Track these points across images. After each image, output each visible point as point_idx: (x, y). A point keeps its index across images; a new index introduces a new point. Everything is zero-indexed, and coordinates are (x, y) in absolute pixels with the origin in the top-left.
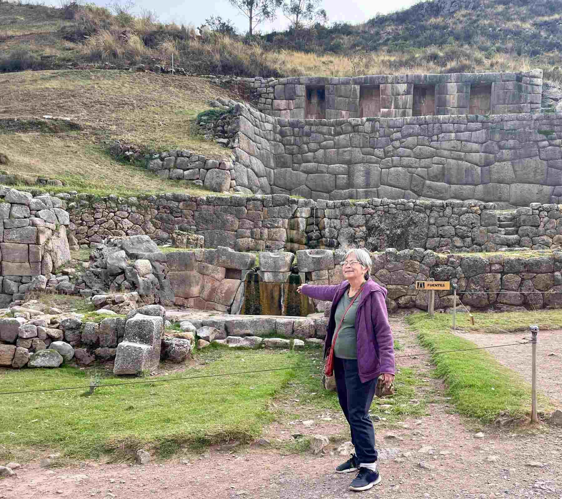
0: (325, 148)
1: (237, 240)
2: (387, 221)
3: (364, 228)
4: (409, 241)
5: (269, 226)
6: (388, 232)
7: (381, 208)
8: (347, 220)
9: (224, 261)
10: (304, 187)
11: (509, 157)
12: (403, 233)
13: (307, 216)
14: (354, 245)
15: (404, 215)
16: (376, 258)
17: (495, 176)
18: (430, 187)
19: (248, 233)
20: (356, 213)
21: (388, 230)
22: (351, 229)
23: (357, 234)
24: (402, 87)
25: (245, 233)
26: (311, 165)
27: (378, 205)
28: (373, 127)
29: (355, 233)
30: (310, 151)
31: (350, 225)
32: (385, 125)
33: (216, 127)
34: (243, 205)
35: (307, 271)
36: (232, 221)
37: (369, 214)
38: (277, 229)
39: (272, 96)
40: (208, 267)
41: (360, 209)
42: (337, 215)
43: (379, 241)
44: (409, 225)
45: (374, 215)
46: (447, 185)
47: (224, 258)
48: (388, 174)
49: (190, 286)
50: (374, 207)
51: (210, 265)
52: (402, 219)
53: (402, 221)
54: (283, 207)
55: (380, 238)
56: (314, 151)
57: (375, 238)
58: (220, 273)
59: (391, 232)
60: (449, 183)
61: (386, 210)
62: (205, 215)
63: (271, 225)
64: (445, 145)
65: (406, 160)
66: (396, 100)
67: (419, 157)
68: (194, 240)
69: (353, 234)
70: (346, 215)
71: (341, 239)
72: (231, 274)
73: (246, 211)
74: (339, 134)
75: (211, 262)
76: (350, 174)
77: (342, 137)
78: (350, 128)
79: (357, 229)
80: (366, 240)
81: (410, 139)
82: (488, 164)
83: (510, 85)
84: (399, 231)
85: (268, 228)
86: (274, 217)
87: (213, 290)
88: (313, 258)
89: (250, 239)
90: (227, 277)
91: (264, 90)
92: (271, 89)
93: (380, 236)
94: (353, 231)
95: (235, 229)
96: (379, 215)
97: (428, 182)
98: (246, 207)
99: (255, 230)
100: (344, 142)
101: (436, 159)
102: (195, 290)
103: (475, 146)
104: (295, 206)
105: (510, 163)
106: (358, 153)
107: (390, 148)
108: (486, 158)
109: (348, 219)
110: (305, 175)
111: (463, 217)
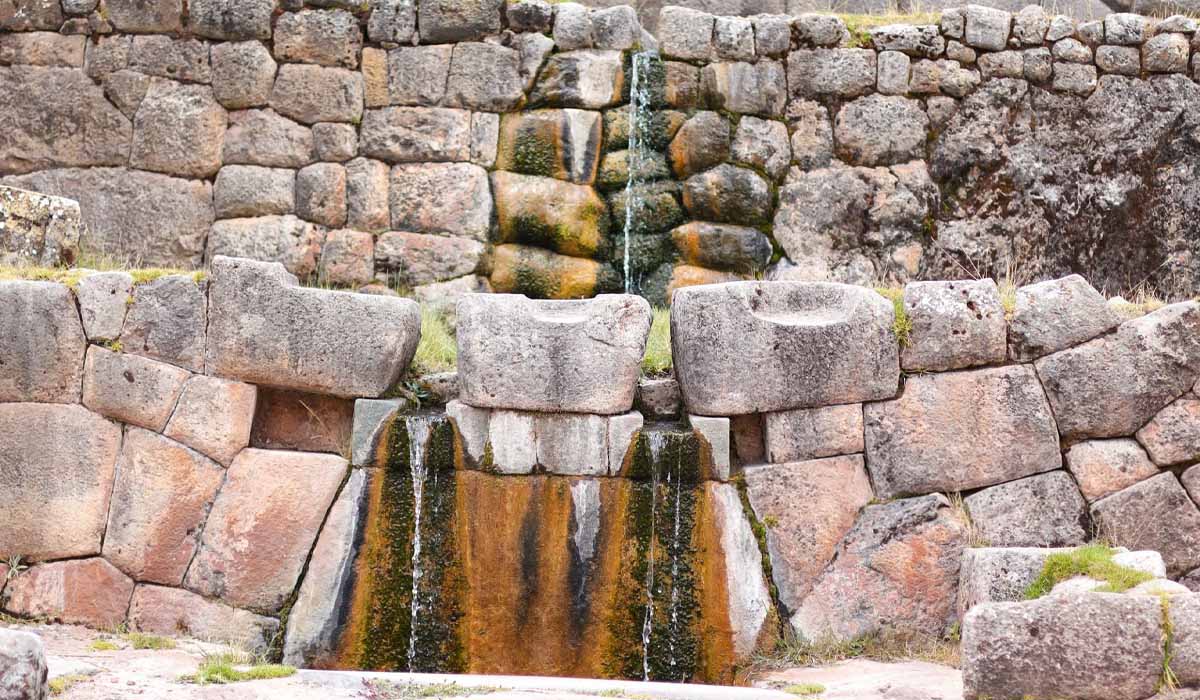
1: (220, 226)
2: (1045, 132)
3: (917, 172)
4: (1170, 244)
5: (395, 148)
6: (1052, 194)
7: (1013, 60)
8: (824, 125)
9: (251, 344)
12: (1135, 200)
13: (607, 100)
14: (861, 262)
15: (1141, 99)
16: (1148, 342)
19: (279, 185)
20: (873, 89)
21: (1050, 180)
22: (849, 173)
23: (881, 199)
25: (264, 186)
27: (998, 40)
29: (870, 199)
31: (844, 154)
34: (249, 36)
35: (741, 408)
36: (190, 123)
37: (943, 91)
38: (442, 170)
40: (153, 381)
41: (894, 66)
42: (772, 98)
43: (1000, 241)
44: (1168, 157)
45: (975, 99)
47: (251, 324)
49: (49, 491)
50: (971, 54)
51: (167, 369)
52: (1130, 121)
53: (1132, 134)
54: (473, 45)
55: (1012, 223)
57: (974, 225)
58: (224, 417)
59: (1067, 196)
61: (1040, 69)
62: (44, 85)
63: (407, 144)
68: (28, 224)
69: (861, 202)
70: (821, 98)
71: (790, 230)
72: (284, 423)
73: (270, 65)
75: (172, 353)
79: (880, 174)
80: (927, 235)
84: (1113, 191)
85: (391, 162)
86: (426, 102)
87: (183, 517)
88: (781, 330)
89: (291, 223)
90: (261, 435)
93: (1006, 214)
94: (859, 188)
95: (208, 165)
96: (999, 101)
98: (269, 43)
99: (317, 170)
102: (75, 514)
104: (540, 42)
109: (832, 119)
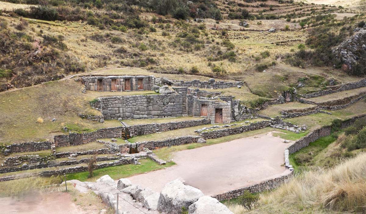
0: (113, 104)
4: (142, 132)
10: (109, 114)
11: (152, 105)
17: (149, 109)
18: (136, 112)
20: (133, 128)
24: (122, 80)
26: (110, 109)
28: (123, 99)
30: (110, 105)
31: (132, 130)
32: (125, 98)
33: (95, 105)
37: (135, 128)
39: (88, 82)
44: (142, 129)
46: (139, 112)
48: (127, 110)
52: (140, 128)
54: (121, 128)
56: (111, 105)
58: (126, 147)
60: (140, 111)
64: (139, 103)
65: (131, 106)
66: (121, 83)
67: (133, 106)
74: (115, 100)
76: (119, 110)
77: (116, 101)
78: (118, 99)
81: (131, 101)
82: (148, 107)
83: (147, 79)
86: (119, 131)
87: (126, 150)
91: (86, 80)
92: (88, 80)
94: (132, 132)
97: (136, 111)
100: (117, 103)
101: (137, 106)
102: (123, 150)
103: (145, 103)
105: (152, 106)
106: (120, 105)
107: (127, 103)
108: (147, 105)
110: (109, 111)
111: (150, 127)
